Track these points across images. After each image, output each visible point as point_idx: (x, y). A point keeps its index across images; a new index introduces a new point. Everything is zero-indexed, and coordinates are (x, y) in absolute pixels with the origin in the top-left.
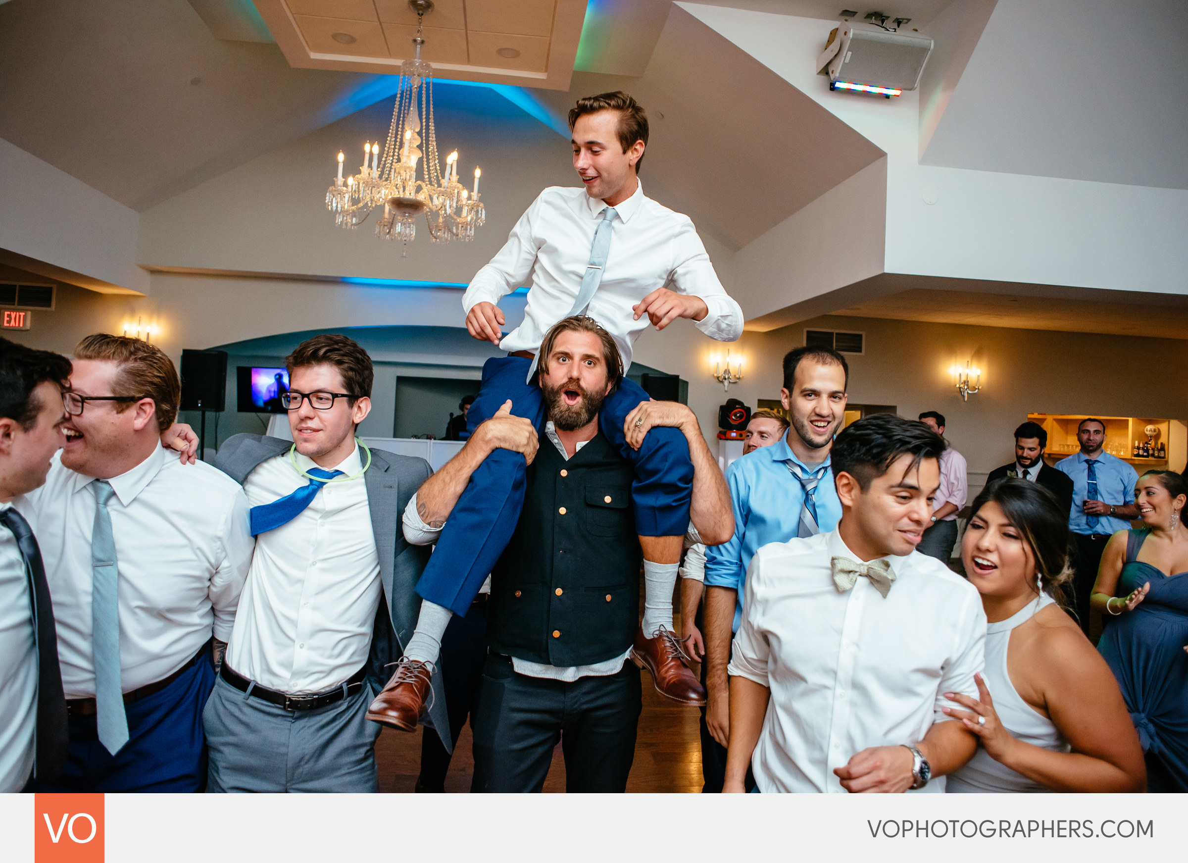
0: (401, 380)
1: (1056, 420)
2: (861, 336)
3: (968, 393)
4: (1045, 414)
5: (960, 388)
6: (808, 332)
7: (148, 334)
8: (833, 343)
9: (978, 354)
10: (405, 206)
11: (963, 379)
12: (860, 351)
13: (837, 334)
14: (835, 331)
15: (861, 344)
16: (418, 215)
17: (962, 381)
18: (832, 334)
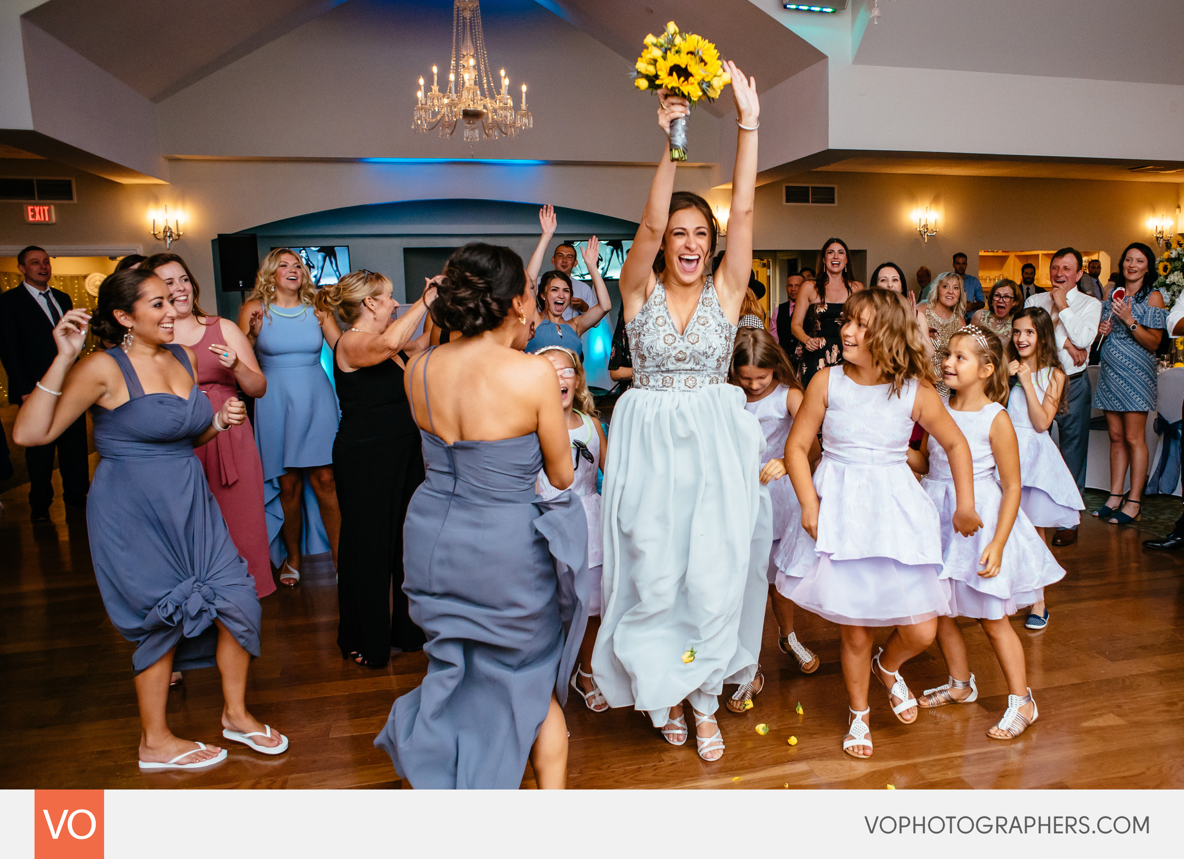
0: (407, 251)
1: (1016, 256)
2: (833, 189)
3: (927, 235)
4: (1008, 252)
5: (920, 231)
6: (787, 188)
7: (177, 221)
8: (809, 196)
9: (936, 199)
10: (471, 115)
11: (923, 223)
12: (833, 202)
13: (812, 187)
14: (810, 185)
15: (834, 194)
16: (478, 122)
17: (922, 225)
18: (808, 188)
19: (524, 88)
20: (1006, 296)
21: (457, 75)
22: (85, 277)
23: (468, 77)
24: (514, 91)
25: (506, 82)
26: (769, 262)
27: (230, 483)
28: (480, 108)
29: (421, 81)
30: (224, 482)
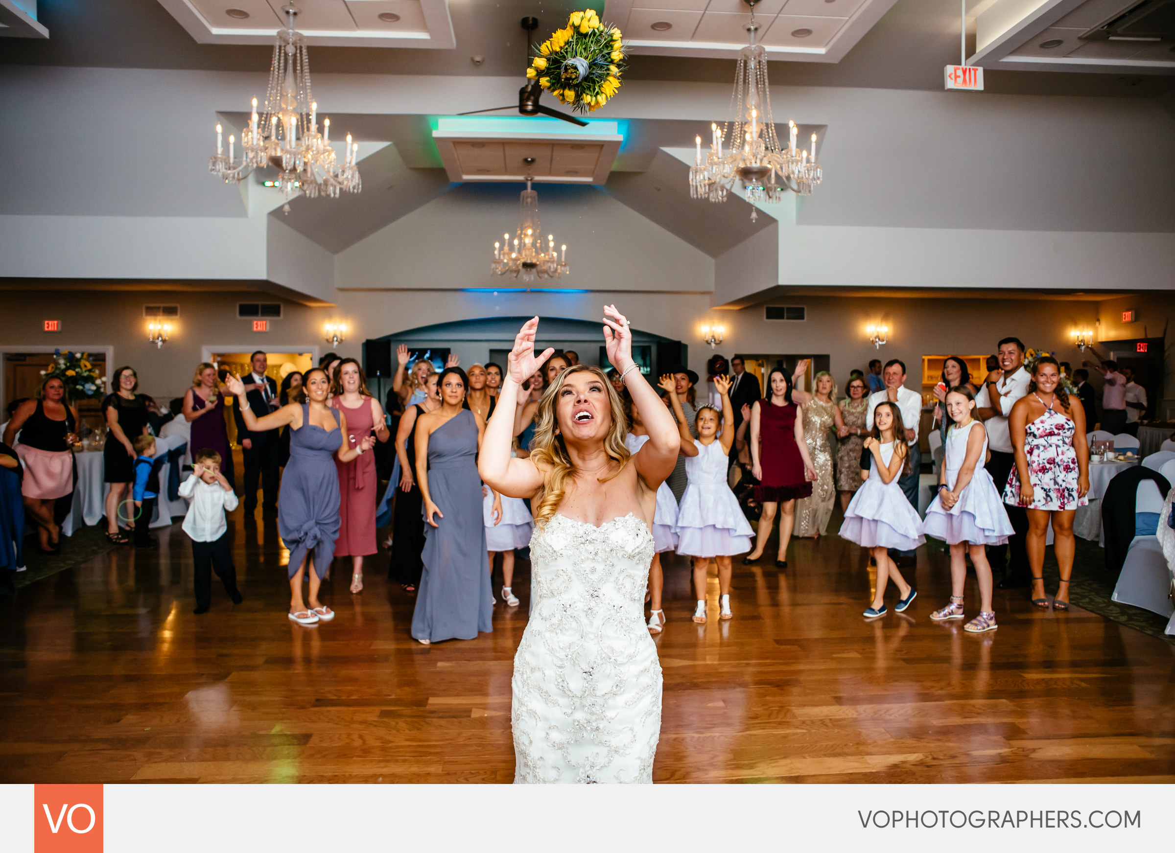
0: (491, 351)
2: (803, 308)
3: (879, 343)
5: (873, 340)
6: (767, 308)
7: (341, 331)
8: (783, 315)
9: (886, 317)
10: (528, 266)
11: (875, 334)
12: (804, 319)
13: (787, 308)
14: (786, 306)
15: (803, 313)
16: (534, 270)
17: (875, 336)
18: (783, 308)
19: (564, 248)
20: (858, 386)
21: (520, 239)
22: (280, 366)
23: (528, 241)
24: (557, 248)
25: (552, 244)
26: (763, 363)
27: (360, 487)
28: (534, 261)
29: (497, 245)
30: (357, 487)
